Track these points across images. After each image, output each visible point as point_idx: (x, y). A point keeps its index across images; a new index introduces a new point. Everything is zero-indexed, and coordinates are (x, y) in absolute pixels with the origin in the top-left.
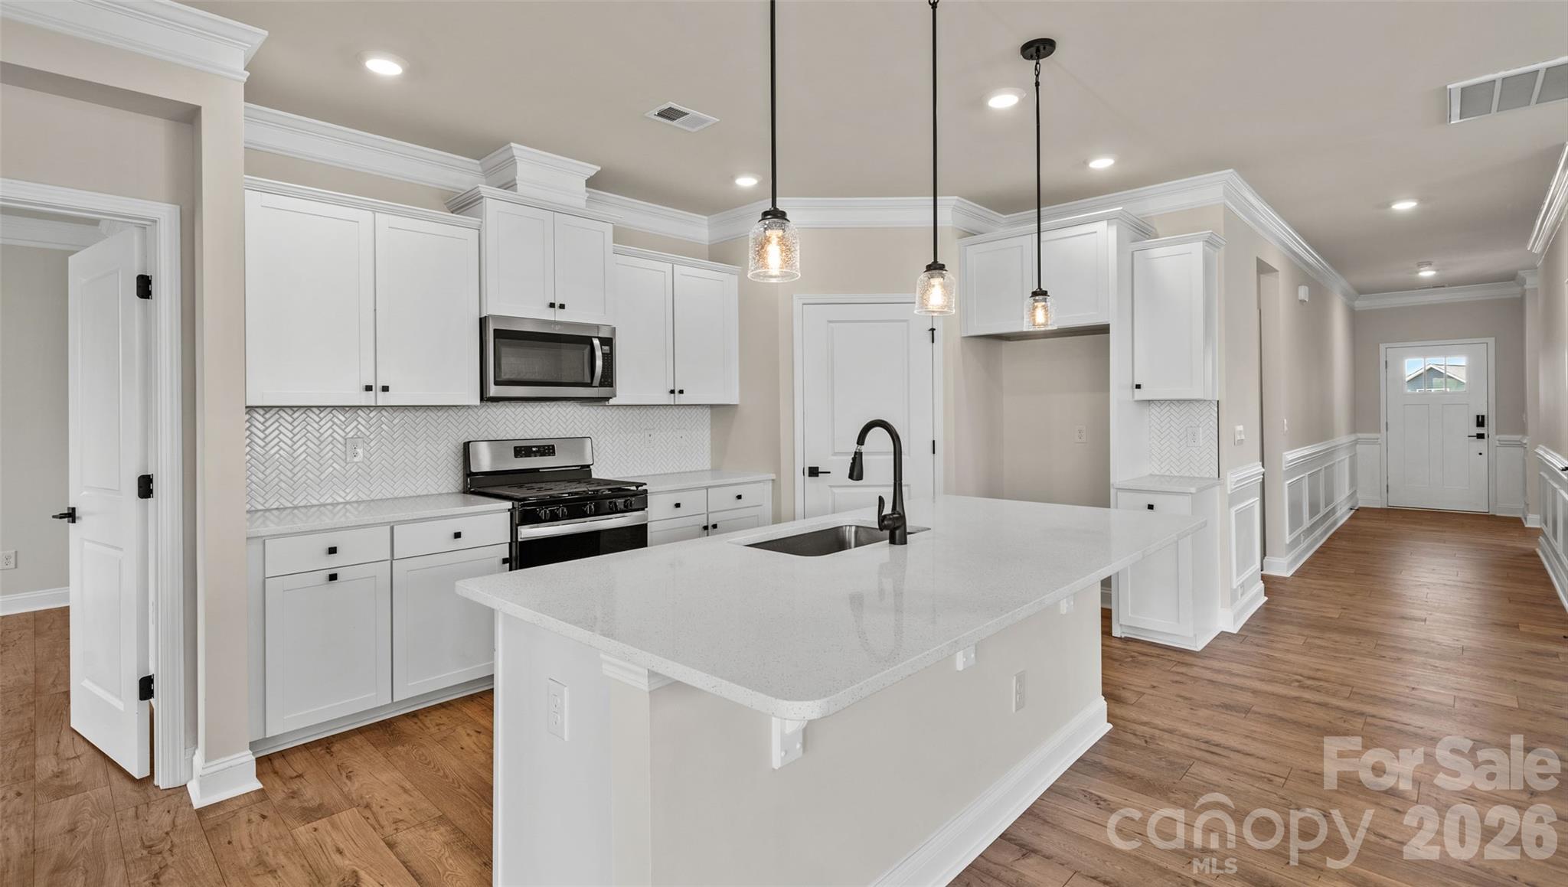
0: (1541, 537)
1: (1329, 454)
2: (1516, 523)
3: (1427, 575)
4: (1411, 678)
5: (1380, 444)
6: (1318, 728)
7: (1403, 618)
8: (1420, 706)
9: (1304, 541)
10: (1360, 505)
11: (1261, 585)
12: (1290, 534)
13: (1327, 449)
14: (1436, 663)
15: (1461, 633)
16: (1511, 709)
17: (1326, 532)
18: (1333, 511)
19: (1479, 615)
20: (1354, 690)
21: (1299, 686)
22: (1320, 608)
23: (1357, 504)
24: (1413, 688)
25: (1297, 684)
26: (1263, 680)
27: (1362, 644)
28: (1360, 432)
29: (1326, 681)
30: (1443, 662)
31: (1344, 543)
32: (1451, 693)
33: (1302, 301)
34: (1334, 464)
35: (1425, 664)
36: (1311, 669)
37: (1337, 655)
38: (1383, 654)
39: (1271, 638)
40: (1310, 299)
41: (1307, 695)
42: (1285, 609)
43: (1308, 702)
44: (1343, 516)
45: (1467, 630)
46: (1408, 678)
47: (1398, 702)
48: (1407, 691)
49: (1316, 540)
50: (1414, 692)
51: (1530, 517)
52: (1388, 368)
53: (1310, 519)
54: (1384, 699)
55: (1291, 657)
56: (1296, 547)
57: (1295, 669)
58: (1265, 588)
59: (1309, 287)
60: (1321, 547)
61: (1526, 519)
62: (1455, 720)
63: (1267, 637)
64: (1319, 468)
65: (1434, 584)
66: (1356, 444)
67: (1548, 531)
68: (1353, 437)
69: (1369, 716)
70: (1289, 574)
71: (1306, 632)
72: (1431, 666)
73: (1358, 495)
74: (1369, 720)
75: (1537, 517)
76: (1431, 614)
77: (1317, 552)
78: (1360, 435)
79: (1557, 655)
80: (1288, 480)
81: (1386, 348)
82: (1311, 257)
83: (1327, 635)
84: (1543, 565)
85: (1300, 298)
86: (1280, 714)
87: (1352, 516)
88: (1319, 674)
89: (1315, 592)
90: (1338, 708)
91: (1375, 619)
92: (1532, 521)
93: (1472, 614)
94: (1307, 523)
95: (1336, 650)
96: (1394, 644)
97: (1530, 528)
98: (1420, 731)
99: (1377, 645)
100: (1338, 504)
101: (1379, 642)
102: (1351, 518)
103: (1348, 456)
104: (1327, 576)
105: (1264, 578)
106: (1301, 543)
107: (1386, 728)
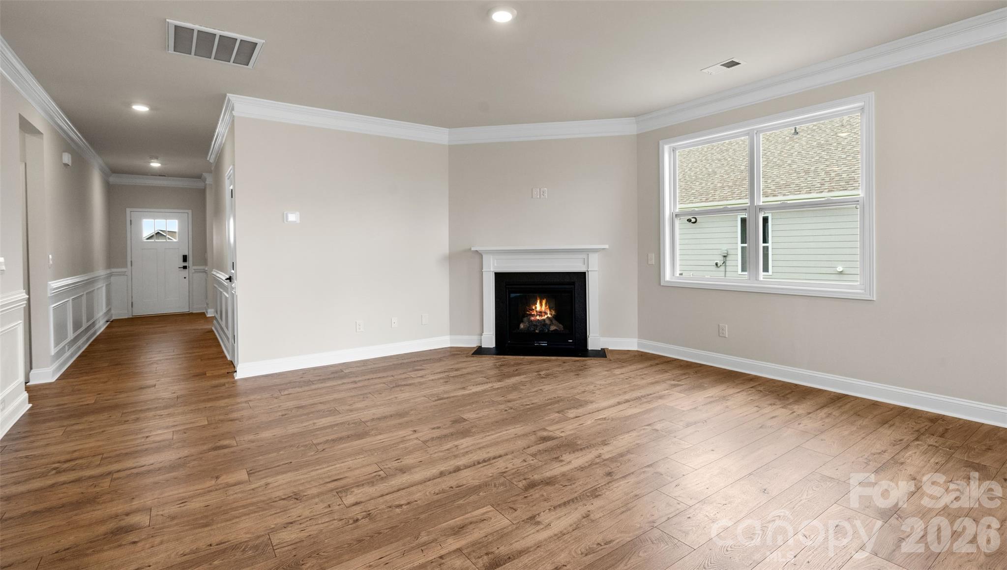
0: (215, 321)
1: (90, 282)
2: (202, 315)
3: (156, 356)
4: (146, 430)
5: (127, 275)
6: (71, 504)
7: (141, 388)
8: (152, 448)
9: (68, 350)
10: (114, 318)
11: (26, 395)
12: (55, 347)
13: (88, 279)
14: (161, 413)
15: (175, 387)
16: (204, 426)
17: (88, 340)
18: (93, 324)
19: (185, 373)
20: (105, 456)
21: (57, 473)
22: (81, 398)
23: (112, 317)
24: (147, 437)
25: (54, 472)
26: (19, 483)
27: (112, 417)
28: (113, 268)
29: (81, 458)
30: (165, 411)
31: (101, 346)
32: (170, 431)
33: (66, 165)
34: (94, 290)
35: (155, 416)
36: (69, 453)
37: (91, 433)
38: (127, 419)
39: (32, 439)
40: (73, 163)
41: (63, 478)
42: (48, 409)
43: (64, 483)
44: (101, 327)
45: (180, 385)
46: (144, 430)
47: (136, 452)
48: (143, 440)
49: (79, 348)
50: (148, 440)
51: (209, 311)
52: (132, 225)
53: (73, 333)
54: (127, 454)
55: (52, 449)
56: (61, 356)
57: (53, 459)
58: (29, 397)
59: (72, 155)
60: (83, 352)
61: (207, 312)
62: (173, 448)
63: (26, 440)
64: (82, 293)
65: (160, 360)
66: (111, 276)
67: (218, 317)
68: (108, 271)
69: (115, 472)
70: (53, 380)
71: (66, 423)
72: (159, 416)
73: (113, 312)
74: (115, 476)
75: (213, 310)
76: (158, 381)
77: (80, 356)
78: (114, 270)
79: (224, 385)
80: (53, 304)
81: (131, 211)
82: (75, 135)
83: (85, 419)
84: (216, 336)
85: (64, 162)
86: (33, 508)
87: (109, 325)
88: (76, 455)
89: (76, 387)
90: (90, 477)
91: (123, 395)
92: (210, 313)
93: (182, 373)
94: (71, 336)
95: (91, 429)
96: (134, 409)
97: (209, 317)
98: (151, 467)
99: (123, 413)
100: (97, 320)
101: (124, 412)
102: (107, 327)
103: (105, 285)
104: (86, 373)
105: (28, 389)
106: (65, 352)
107: (128, 476)
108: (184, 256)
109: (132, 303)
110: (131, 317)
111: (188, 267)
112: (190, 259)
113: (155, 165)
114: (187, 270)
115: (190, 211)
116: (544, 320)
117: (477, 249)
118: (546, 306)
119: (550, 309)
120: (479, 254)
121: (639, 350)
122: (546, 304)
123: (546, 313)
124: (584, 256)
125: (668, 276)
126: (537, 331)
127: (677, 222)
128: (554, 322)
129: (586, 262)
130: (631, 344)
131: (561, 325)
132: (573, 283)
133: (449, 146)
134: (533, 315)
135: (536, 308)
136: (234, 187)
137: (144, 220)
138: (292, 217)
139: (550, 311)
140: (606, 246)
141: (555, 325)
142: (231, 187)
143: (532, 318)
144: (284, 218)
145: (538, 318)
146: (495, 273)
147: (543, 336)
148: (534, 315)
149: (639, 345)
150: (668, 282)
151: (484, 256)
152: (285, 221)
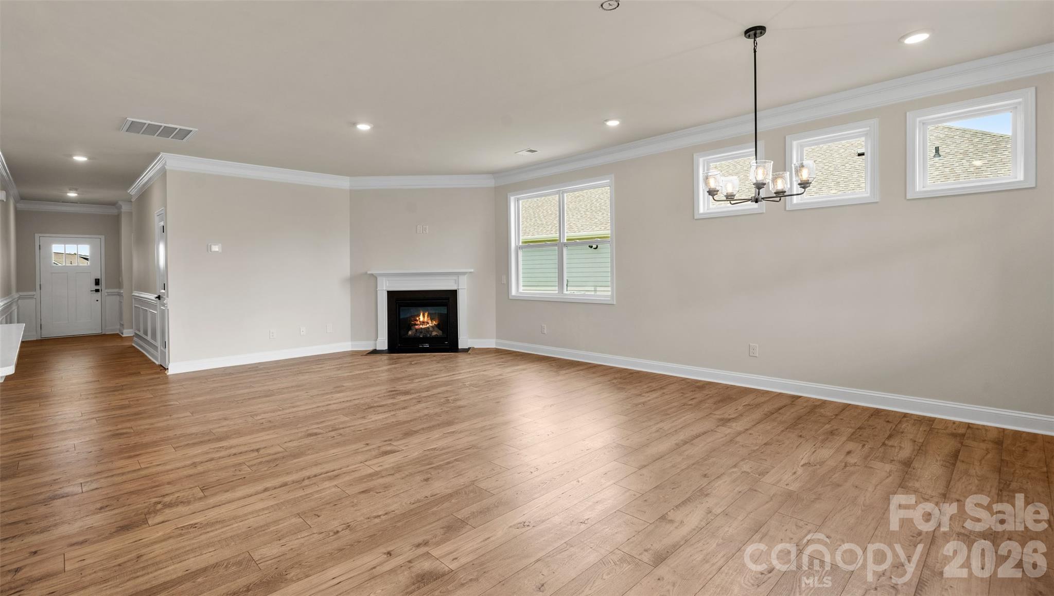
2: (117, 336)
5: (36, 298)
28: (23, 291)
51: (124, 331)
52: (41, 249)
61: (122, 333)
66: (22, 299)
75: (129, 331)
78: (23, 293)
81: (41, 237)
92: (126, 334)
97: (125, 337)
108: (96, 279)
109: (41, 325)
110: (40, 338)
111: (100, 291)
112: (103, 282)
113: (72, 195)
114: (100, 293)
115: (103, 236)
116: (428, 328)
117: (373, 273)
118: (428, 318)
119: (432, 319)
120: (374, 277)
121: (496, 347)
122: (428, 316)
123: (428, 323)
124: (455, 278)
125: (514, 292)
126: (421, 336)
127: (520, 253)
128: (436, 329)
129: (457, 282)
130: (491, 343)
131: (440, 331)
132: (448, 299)
133: (351, 191)
134: (416, 325)
135: (419, 319)
136: (166, 223)
137: (53, 245)
138: (216, 248)
139: (432, 321)
140: (472, 270)
141: (436, 332)
142: (162, 224)
143: (417, 327)
144: (209, 249)
145: (421, 326)
146: (388, 292)
147: (426, 339)
148: (418, 324)
149: (497, 343)
150: (514, 296)
151: (379, 279)
152: (209, 251)
